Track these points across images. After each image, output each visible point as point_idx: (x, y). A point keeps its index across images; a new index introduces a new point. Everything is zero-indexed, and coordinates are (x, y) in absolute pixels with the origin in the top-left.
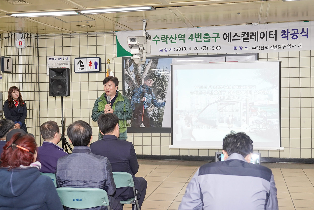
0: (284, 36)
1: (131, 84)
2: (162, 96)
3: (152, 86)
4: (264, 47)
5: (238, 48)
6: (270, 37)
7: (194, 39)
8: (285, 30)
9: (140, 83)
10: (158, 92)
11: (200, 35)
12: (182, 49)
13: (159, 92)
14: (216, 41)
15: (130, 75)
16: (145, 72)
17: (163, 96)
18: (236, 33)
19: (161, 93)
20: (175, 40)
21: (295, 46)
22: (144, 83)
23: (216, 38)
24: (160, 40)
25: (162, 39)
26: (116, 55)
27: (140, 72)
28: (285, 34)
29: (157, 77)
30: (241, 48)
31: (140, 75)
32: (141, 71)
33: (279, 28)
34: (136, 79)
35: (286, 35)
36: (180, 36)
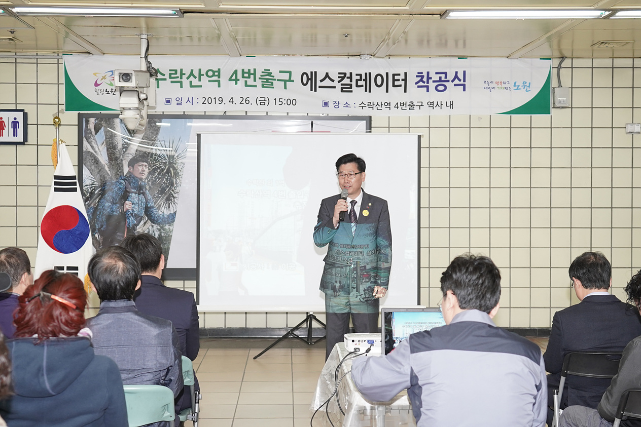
0: (421, 84)
1: (98, 173)
2: (168, 199)
3: (145, 179)
4: (382, 105)
5: (331, 105)
6: (394, 86)
7: (242, 82)
8: (422, 73)
9: (120, 171)
10: (159, 191)
11: (252, 74)
12: (213, 100)
13: (162, 191)
14: (285, 88)
16: (131, 146)
17: (171, 200)
18: (327, 74)
19: (166, 194)
20: (200, 80)
21: (441, 105)
22: (129, 172)
23: (285, 81)
24: (165, 79)
25: (170, 77)
26: (64, 107)
27: (120, 147)
28: (423, 80)
29: (157, 159)
30: (337, 104)
31: (120, 153)
32: (123, 145)
33: (412, 67)
34: (109, 162)
35: (424, 82)
36: (210, 73)
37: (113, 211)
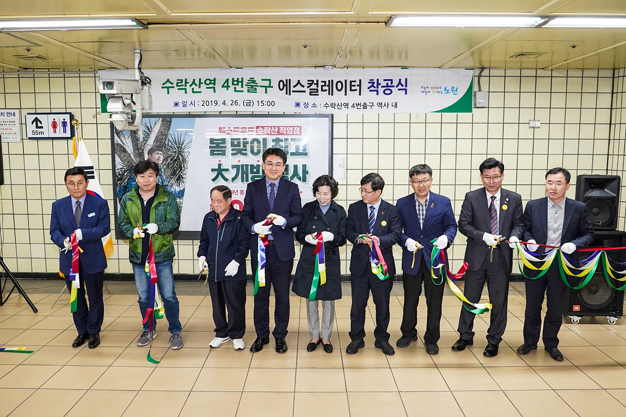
0: (372, 88)
1: (126, 160)
2: (178, 179)
3: (161, 164)
4: (341, 105)
5: (302, 105)
6: (351, 90)
7: (232, 88)
8: (373, 80)
10: (171, 173)
11: (240, 82)
12: (210, 103)
13: (174, 174)
14: (266, 92)
15: (124, 144)
16: (150, 139)
17: (181, 180)
18: (299, 81)
19: (176, 175)
20: (200, 87)
21: (388, 105)
22: (149, 159)
23: (266, 87)
24: (174, 87)
25: (177, 86)
26: (100, 110)
27: (141, 140)
28: (374, 85)
29: (169, 149)
30: (306, 105)
31: (142, 145)
32: (143, 138)
33: (365, 76)
34: (134, 151)
35: (375, 87)
36: (208, 82)
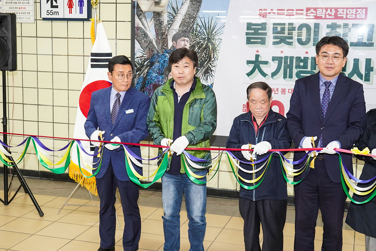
1: (147, 47)
2: (206, 72)
9: (165, 45)
15: (145, 28)
16: (175, 23)
17: (209, 73)
19: (204, 67)
22: (173, 46)
27: (165, 23)
29: (198, 35)
31: (166, 29)
32: (168, 21)
34: (156, 37)
37: (159, 81)
